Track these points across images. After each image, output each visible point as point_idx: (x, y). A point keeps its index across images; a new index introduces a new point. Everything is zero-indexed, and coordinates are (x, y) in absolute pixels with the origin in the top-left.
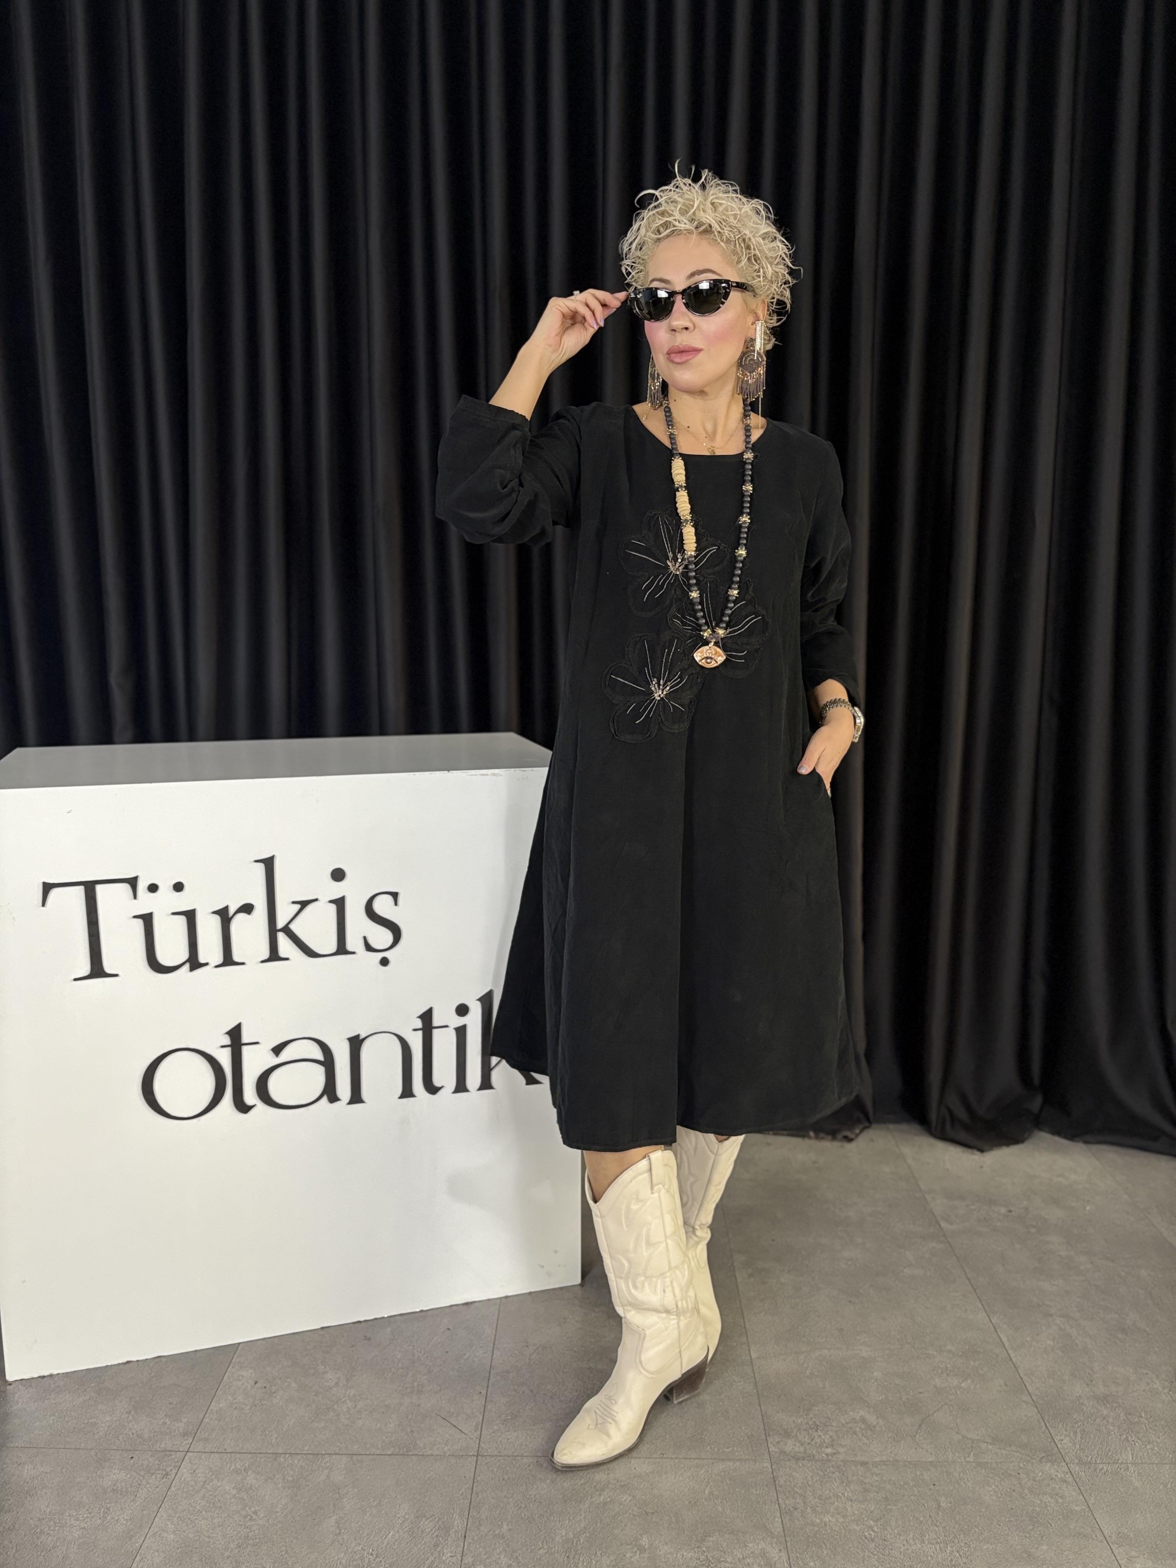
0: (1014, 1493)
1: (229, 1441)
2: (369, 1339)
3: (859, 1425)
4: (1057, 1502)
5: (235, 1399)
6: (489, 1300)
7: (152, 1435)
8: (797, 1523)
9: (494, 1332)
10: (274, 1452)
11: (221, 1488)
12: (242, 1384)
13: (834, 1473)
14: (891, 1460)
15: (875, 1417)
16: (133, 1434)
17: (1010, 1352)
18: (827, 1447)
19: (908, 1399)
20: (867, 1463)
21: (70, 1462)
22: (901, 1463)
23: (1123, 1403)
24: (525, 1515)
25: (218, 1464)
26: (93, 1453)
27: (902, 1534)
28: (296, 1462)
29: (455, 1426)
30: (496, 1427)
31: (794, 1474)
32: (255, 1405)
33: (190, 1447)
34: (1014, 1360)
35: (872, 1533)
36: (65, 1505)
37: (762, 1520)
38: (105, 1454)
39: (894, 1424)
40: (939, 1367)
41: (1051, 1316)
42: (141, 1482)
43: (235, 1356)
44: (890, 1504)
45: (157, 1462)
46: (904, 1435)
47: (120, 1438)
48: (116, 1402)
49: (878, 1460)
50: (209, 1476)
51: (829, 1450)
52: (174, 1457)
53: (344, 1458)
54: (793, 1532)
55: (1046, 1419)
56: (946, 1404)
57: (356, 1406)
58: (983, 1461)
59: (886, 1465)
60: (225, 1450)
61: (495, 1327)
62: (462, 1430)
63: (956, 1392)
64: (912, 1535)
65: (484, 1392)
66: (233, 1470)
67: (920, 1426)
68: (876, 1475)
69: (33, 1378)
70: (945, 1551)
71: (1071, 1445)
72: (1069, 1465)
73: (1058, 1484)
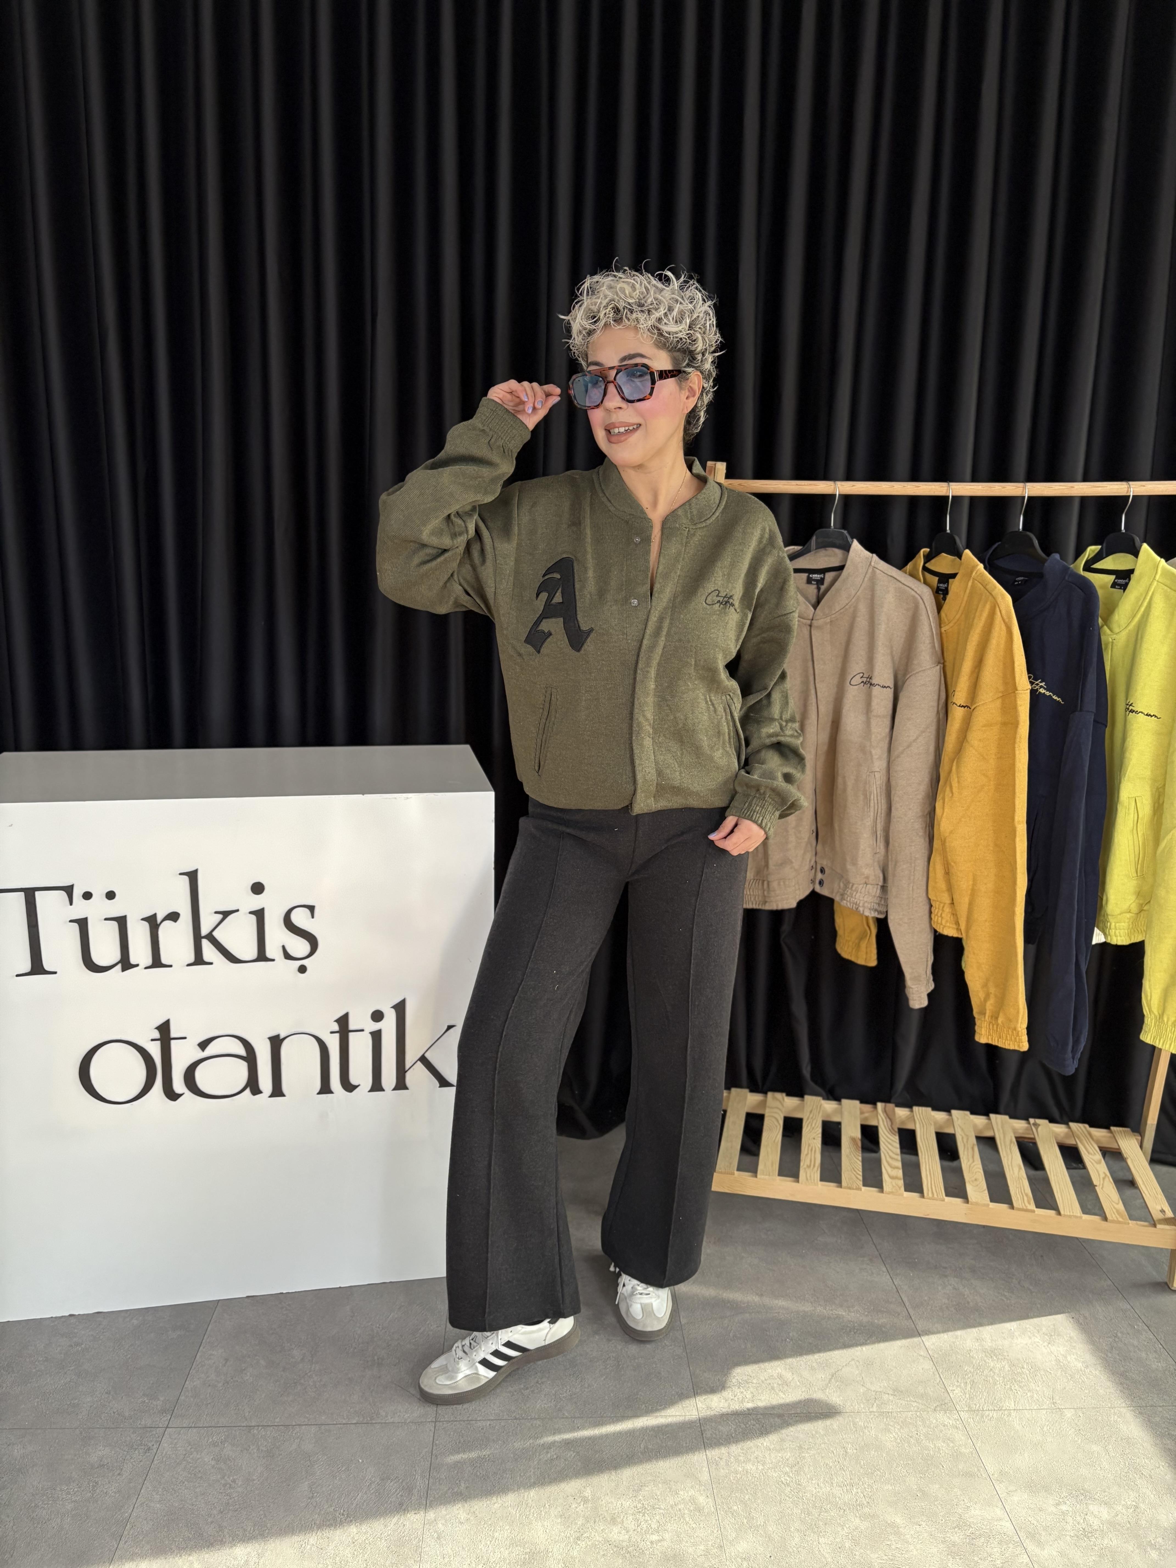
3: (777, 1382)
4: (948, 1445)
8: (722, 1471)
10: (248, 1424)
11: (200, 1460)
12: (214, 1363)
15: (790, 1374)
17: (911, 1311)
18: (748, 1403)
20: (784, 1416)
21: (57, 1441)
22: (813, 1415)
25: (196, 1438)
27: (814, 1478)
28: (268, 1433)
31: (720, 1427)
33: (169, 1423)
34: (914, 1318)
35: (788, 1479)
36: (56, 1481)
37: (691, 1470)
38: (90, 1433)
40: (847, 1326)
41: (947, 1276)
46: (816, 1390)
47: (102, 1417)
48: (95, 1383)
50: (189, 1449)
51: (750, 1406)
52: (155, 1433)
53: (313, 1429)
54: (719, 1480)
55: (941, 1371)
56: (853, 1360)
57: (321, 1380)
58: (884, 1410)
64: (822, 1479)
66: (211, 1442)
67: (830, 1380)
72: (959, 1412)
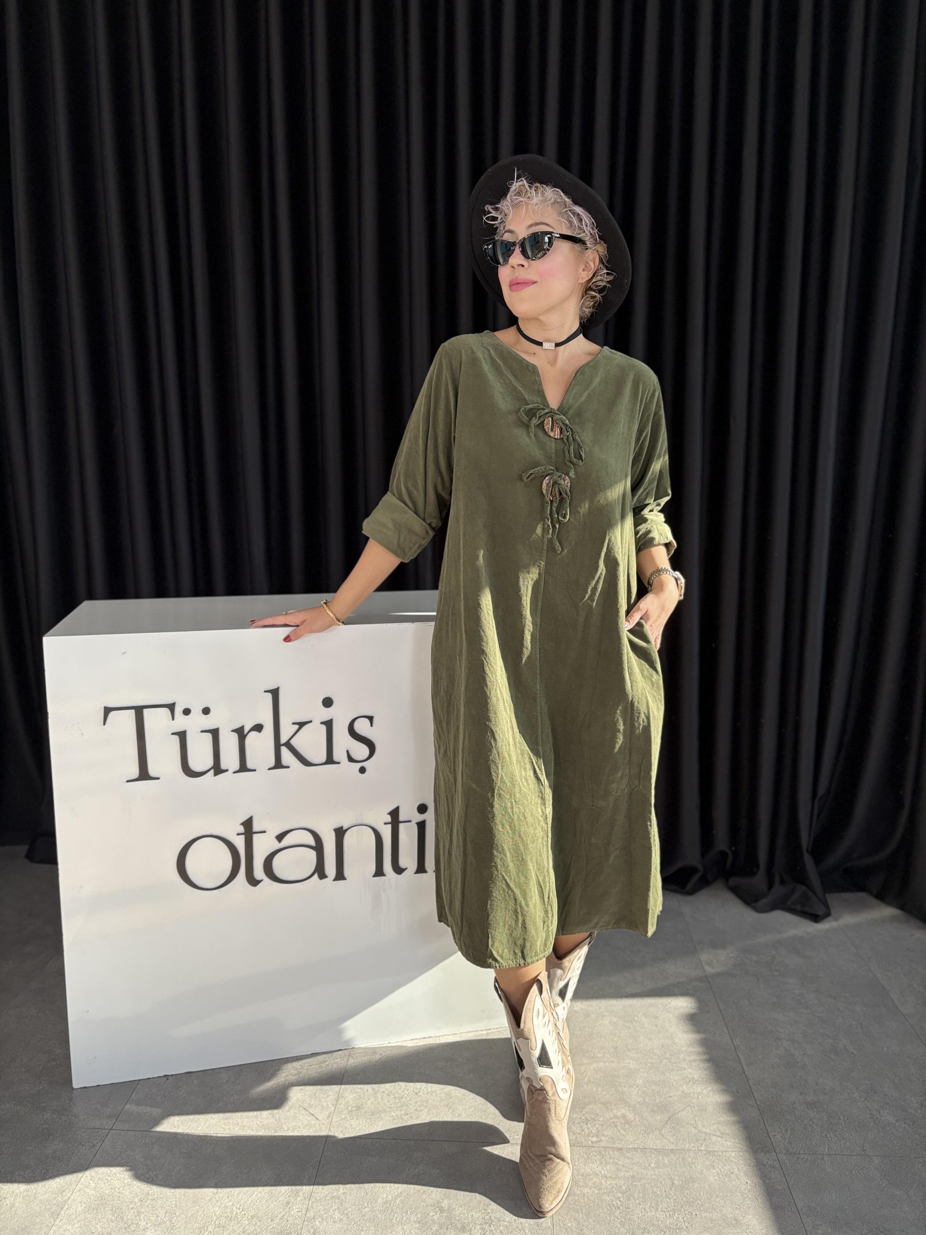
0: (732, 1175)
3: (620, 1120)
5: (150, 1091)
7: (86, 1117)
13: (595, 1156)
14: (641, 1147)
15: (633, 1115)
16: (72, 1115)
19: (660, 1101)
21: (23, 1135)
23: (827, 1108)
25: (133, 1139)
26: (41, 1129)
29: (312, 1115)
30: (343, 1116)
32: (165, 1096)
35: (619, 1203)
39: (647, 1120)
40: (687, 1077)
41: (780, 1039)
42: (74, 1151)
44: (635, 1181)
45: (87, 1137)
46: (654, 1129)
49: (631, 1147)
50: (125, 1147)
52: (101, 1133)
55: (765, 1118)
59: (637, 1151)
60: (139, 1129)
62: (318, 1118)
63: (698, 1097)
67: (667, 1121)
68: (628, 1160)
70: (673, 1217)
73: (768, 1169)
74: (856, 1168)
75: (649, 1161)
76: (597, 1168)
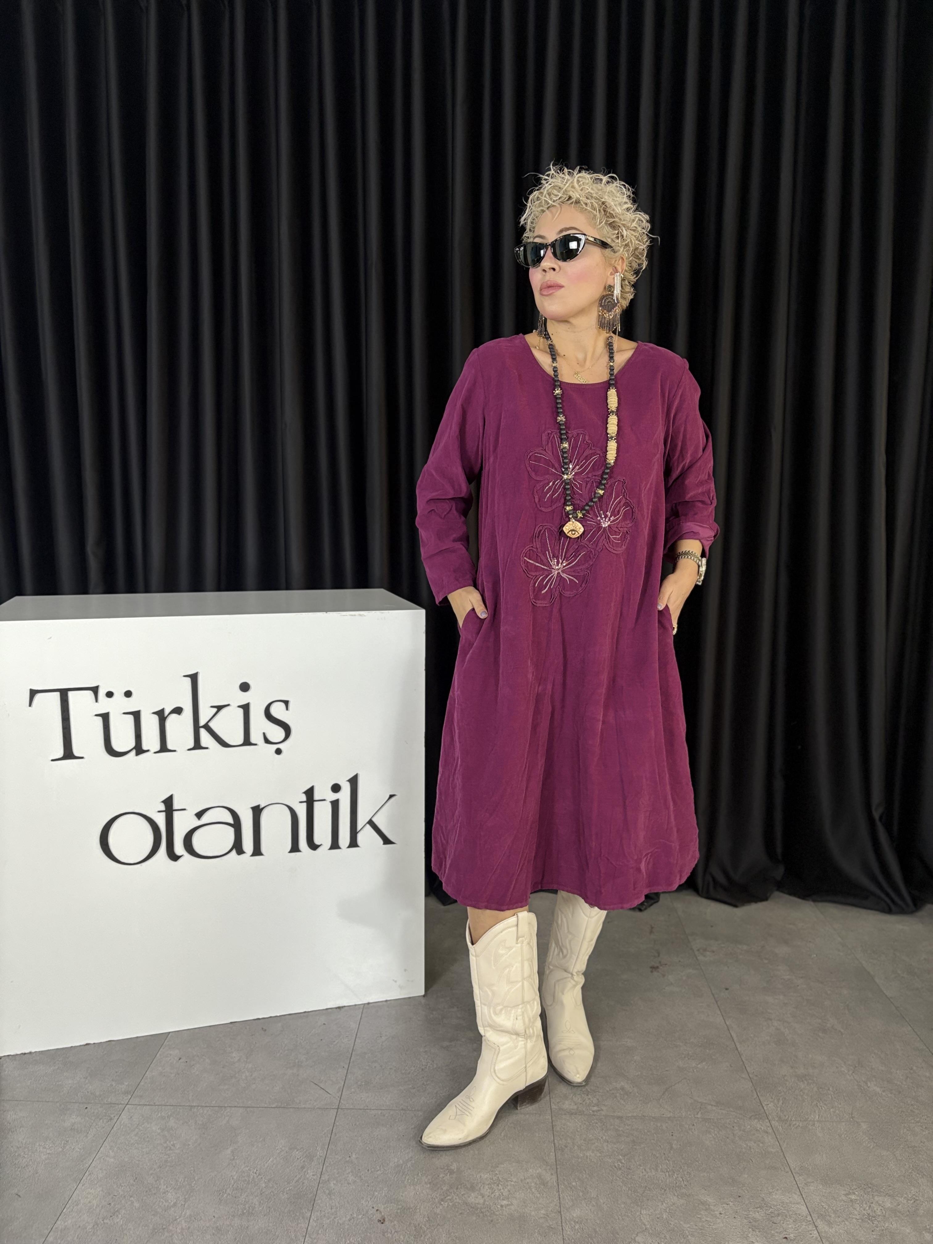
0: (728, 1140)
1: (158, 1097)
2: (265, 1030)
3: (619, 1092)
4: (758, 1145)
5: (164, 1069)
6: (355, 1005)
7: (102, 1093)
8: (566, 1156)
9: (358, 1026)
10: (190, 1105)
11: (150, 1129)
12: (170, 1060)
13: (597, 1123)
14: (640, 1115)
15: (632, 1087)
16: (88, 1092)
17: (737, 1044)
18: (593, 1106)
19: (657, 1075)
20: (622, 1117)
21: (41, 1110)
22: (647, 1118)
23: (817, 1080)
24: (369, 1148)
25: (149, 1112)
26: (58, 1104)
27: (642, 1165)
28: (205, 1112)
29: (323, 1089)
30: (353, 1090)
31: (569, 1123)
32: (179, 1074)
33: (129, 1101)
34: (739, 1049)
35: (620, 1164)
36: (37, 1138)
37: (541, 1154)
38: (67, 1106)
39: (645, 1092)
40: (683, 1054)
41: (771, 1020)
42: (92, 1124)
43: (166, 1041)
44: (635, 1145)
45: (104, 1111)
46: (652, 1099)
47: (79, 1095)
48: (77, 1071)
49: (630, 1115)
50: (142, 1120)
51: (595, 1108)
52: (117, 1108)
53: (241, 1110)
54: (563, 1163)
55: (758, 1090)
56: (685, 1078)
57: (251, 1075)
58: (707, 1117)
59: (636, 1119)
60: (154, 1103)
61: (358, 1023)
62: (329, 1092)
63: (693, 1071)
64: (649, 1166)
65: (346, 1067)
66: (159, 1117)
67: (664, 1093)
68: (628, 1126)
69: (17, 1055)
71: (774, 1108)
72: (771, 1121)
73: (761, 1134)
74: (846, 1132)
75: (648, 1128)
76: (599, 1133)
